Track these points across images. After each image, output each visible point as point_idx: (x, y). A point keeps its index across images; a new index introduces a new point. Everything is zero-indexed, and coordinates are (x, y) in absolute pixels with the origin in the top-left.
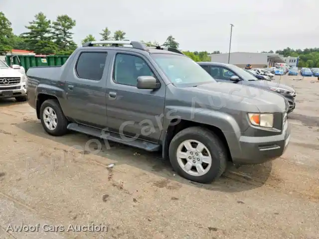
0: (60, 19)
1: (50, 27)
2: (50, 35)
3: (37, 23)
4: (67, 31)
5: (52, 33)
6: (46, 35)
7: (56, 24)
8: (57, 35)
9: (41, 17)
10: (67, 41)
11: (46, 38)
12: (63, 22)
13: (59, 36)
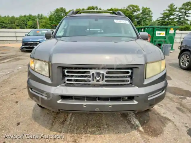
0: (184, 5)
1: (176, 11)
2: (175, 16)
3: (168, 10)
4: (187, 13)
5: (176, 15)
6: (172, 17)
7: (181, 9)
8: (180, 16)
9: (171, 6)
10: (185, 19)
11: (171, 19)
12: (186, 6)
13: (181, 16)
